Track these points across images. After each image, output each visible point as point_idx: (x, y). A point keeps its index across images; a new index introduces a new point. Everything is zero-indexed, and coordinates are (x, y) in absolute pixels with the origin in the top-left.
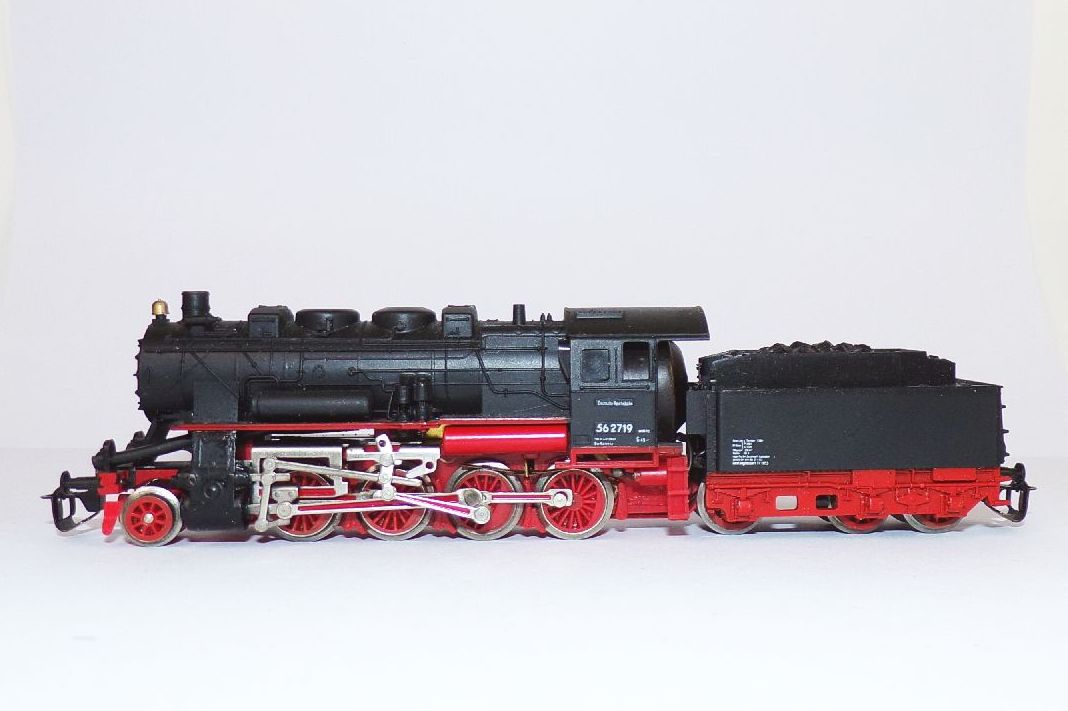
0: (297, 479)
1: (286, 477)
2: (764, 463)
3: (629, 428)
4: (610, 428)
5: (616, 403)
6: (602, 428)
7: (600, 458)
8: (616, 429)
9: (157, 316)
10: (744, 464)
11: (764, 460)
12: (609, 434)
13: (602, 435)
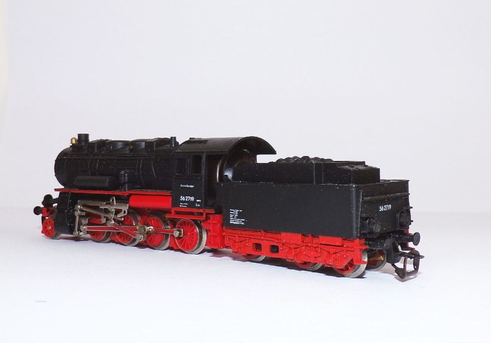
0: (88, 215)
1: (84, 214)
2: (242, 223)
3: (192, 199)
4: (186, 198)
5: (187, 186)
6: (182, 198)
7: (196, 214)
8: (188, 199)
9: (73, 144)
10: (235, 223)
11: (243, 221)
12: (185, 202)
13: (183, 202)
